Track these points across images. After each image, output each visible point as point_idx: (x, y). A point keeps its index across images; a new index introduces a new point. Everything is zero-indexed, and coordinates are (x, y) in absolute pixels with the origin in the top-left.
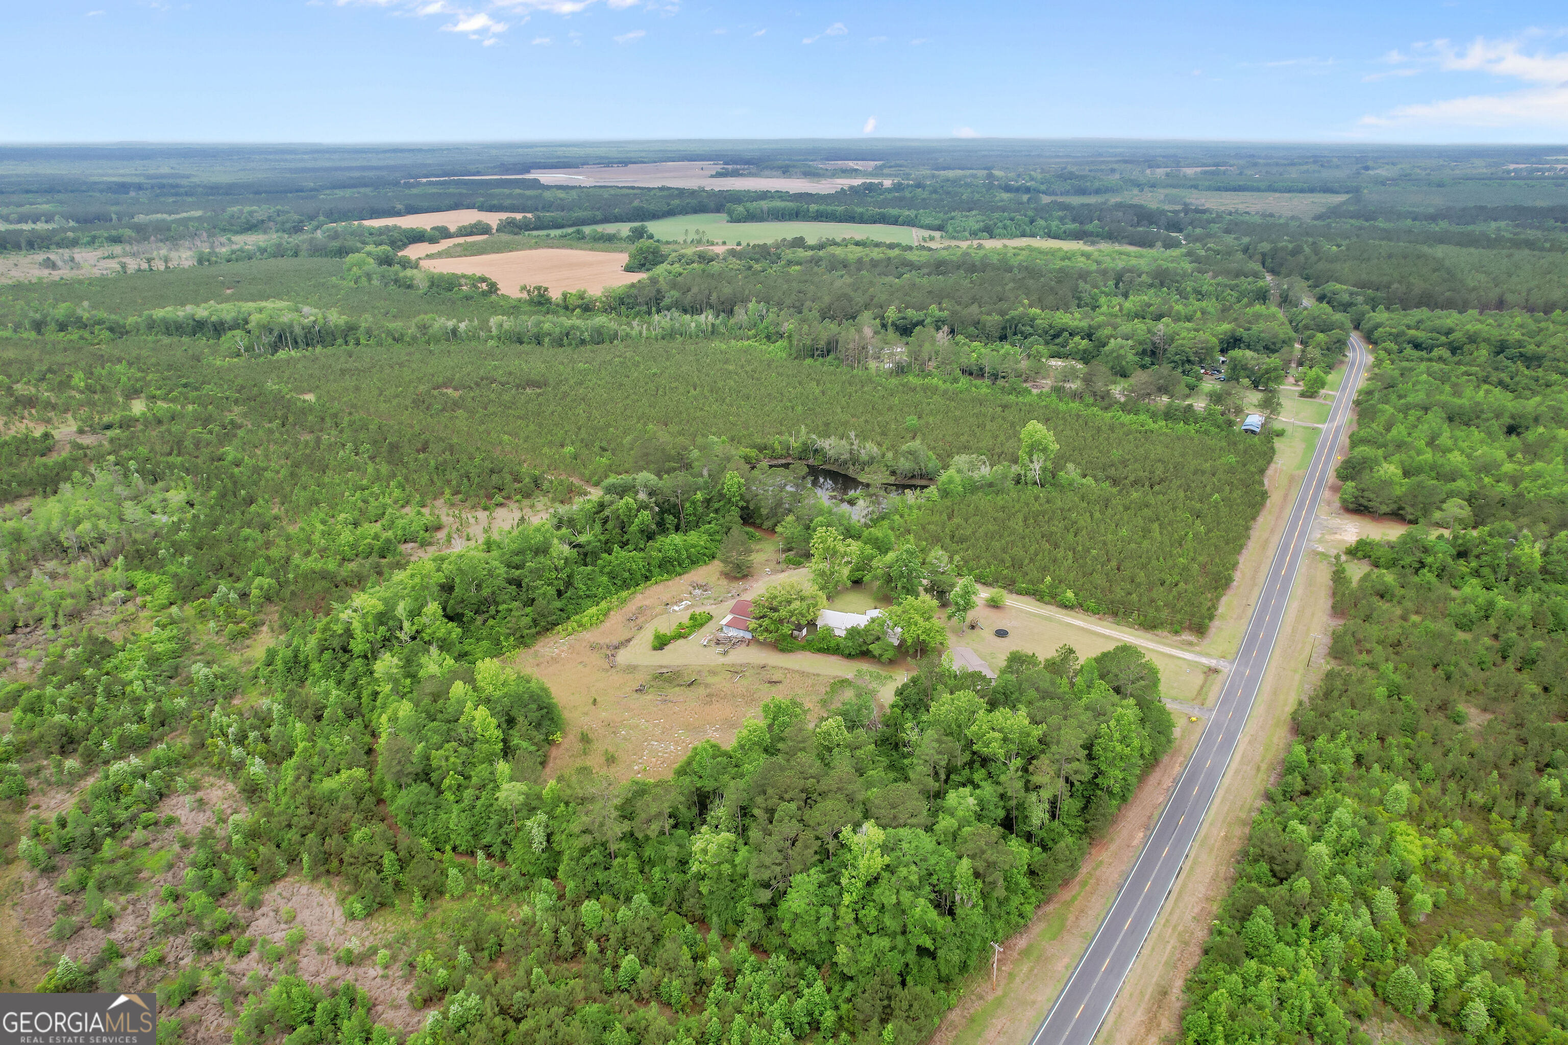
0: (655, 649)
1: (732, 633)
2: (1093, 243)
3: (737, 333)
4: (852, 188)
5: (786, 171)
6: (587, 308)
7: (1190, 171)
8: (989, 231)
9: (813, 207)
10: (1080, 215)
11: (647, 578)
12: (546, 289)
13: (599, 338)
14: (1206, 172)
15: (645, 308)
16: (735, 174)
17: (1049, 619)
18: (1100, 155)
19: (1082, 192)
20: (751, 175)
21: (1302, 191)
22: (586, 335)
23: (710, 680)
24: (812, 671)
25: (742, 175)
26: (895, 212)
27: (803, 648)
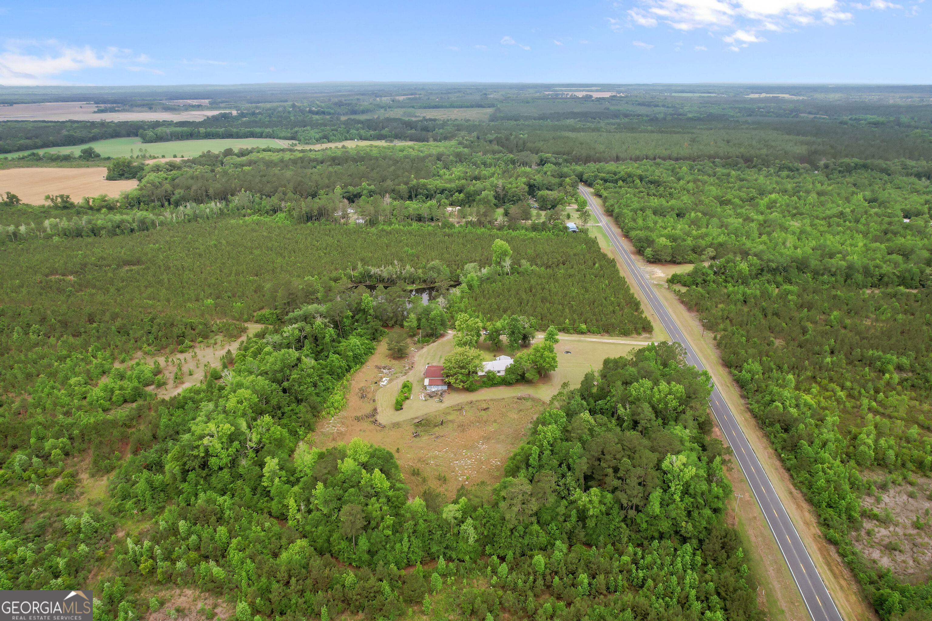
0: (397, 410)
1: (434, 389)
2: (391, 141)
3: (239, 211)
4: (213, 117)
5: (150, 107)
6: (111, 208)
7: (401, 98)
8: (326, 138)
9: (202, 130)
10: (369, 125)
11: (348, 371)
12: (68, 197)
13: (144, 226)
14: (409, 99)
15: (158, 203)
16: (112, 110)
17: (579, 341)
18: (340, 91)
19: (354, 112)
20: (124, 111)
21: (467, 107)
22: (135, 225)
23: (450, 418)
24: (499, 397)
25: (118, 111)
26: (258, 130)
27: (481, 387)
